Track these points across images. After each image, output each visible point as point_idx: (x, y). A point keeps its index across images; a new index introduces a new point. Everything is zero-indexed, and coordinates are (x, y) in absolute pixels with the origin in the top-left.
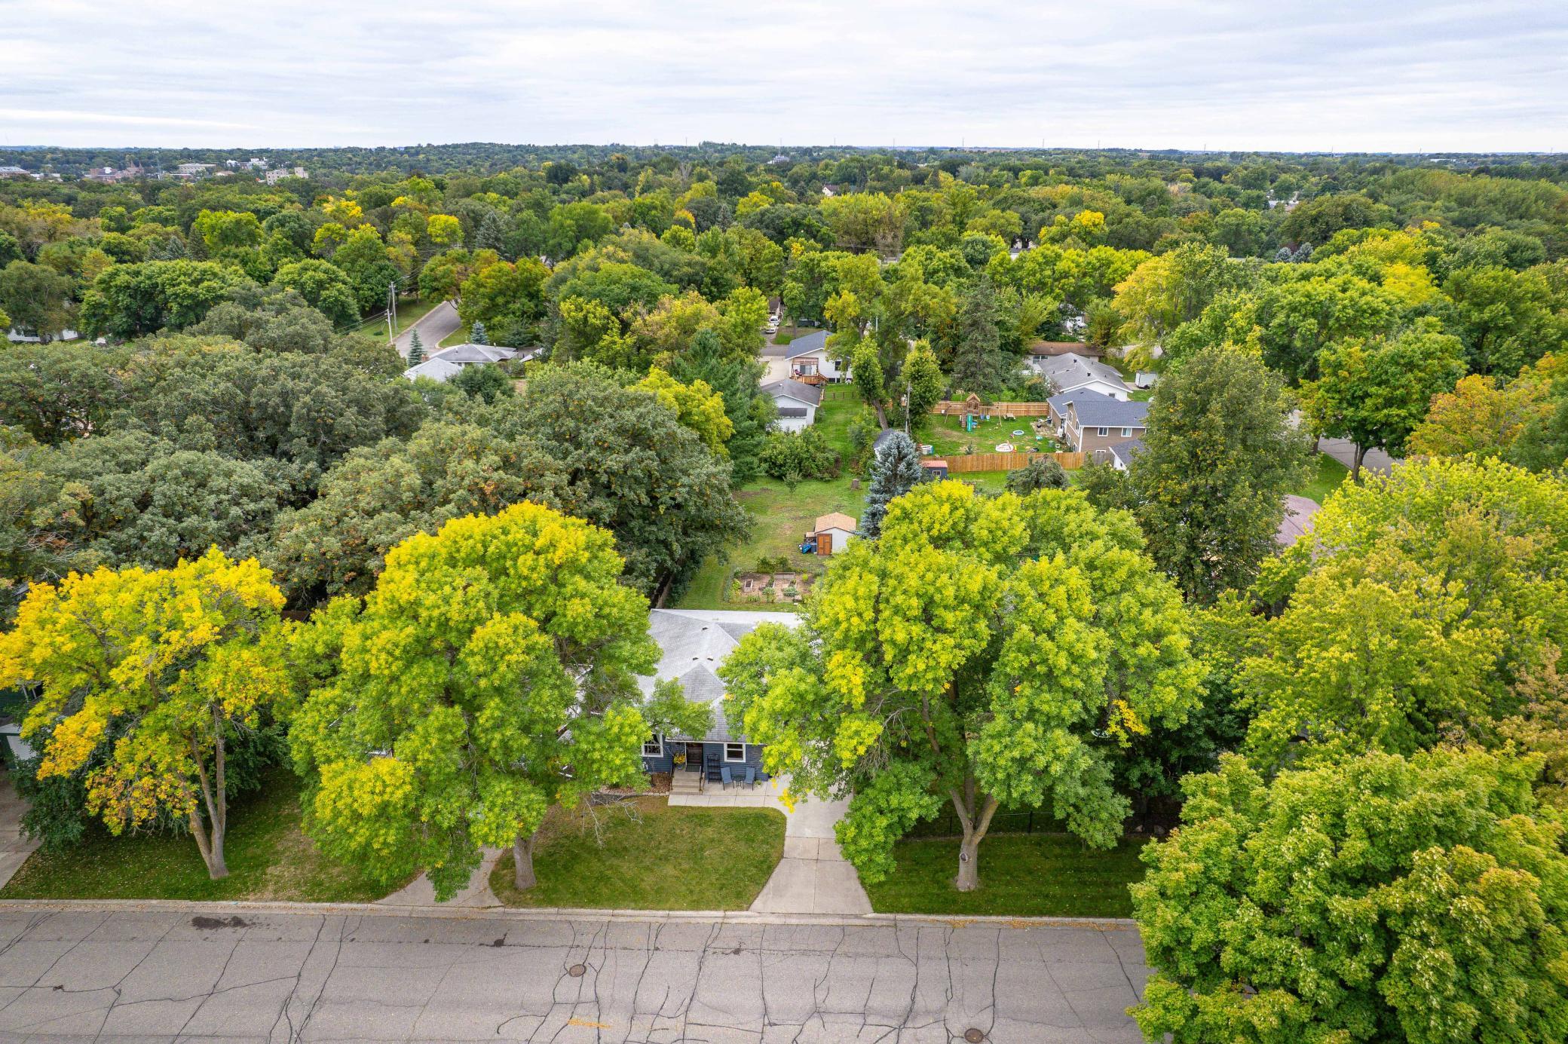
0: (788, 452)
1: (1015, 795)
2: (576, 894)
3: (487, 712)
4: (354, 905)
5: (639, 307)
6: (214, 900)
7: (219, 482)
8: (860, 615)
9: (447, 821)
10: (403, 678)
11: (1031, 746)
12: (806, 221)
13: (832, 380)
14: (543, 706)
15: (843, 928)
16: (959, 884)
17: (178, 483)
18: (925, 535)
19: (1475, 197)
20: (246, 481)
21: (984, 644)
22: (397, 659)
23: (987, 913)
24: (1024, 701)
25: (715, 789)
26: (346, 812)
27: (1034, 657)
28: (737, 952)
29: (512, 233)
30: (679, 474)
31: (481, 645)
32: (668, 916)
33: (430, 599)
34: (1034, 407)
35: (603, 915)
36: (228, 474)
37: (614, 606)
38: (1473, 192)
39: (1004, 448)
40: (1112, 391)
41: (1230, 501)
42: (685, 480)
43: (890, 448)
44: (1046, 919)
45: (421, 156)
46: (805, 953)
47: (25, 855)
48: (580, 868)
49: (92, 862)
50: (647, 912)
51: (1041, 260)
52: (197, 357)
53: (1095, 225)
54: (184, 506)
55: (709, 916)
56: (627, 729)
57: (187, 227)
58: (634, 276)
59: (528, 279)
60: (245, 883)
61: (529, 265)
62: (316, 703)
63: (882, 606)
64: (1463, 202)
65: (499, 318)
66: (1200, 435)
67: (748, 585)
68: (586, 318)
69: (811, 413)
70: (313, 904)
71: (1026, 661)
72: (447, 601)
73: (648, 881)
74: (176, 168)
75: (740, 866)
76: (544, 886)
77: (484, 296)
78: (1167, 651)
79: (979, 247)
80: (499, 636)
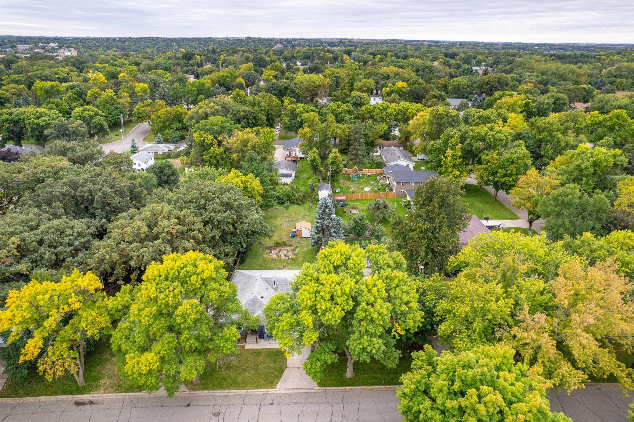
0: (285, 194)
1: (361, 359)
2: (214, 385)
3: (184, 336)
4: (134, 394)
5: (225, 135)
6: (81, 394)
7: (69, 232)
8: (310, 299)
9: (172, 373)
10: (154, 325)
11: (366, 344)
12: (290, 88)
13: (301, 158)
14: (203, 331)
15: (308, 393)
16: (347, 375)
17: (53, 234)
18: (332, 265)
19: (547, 71)
20: (80, 230)
21: (351, 308)
22: (151, 318)
23: (356, 386)
24: (364, 328)
25: (262, 341)
26: (137, 373)
27: (367, 313)
28: (272, 404)
29: (170, 93)
30: (244, 218)
31: (181, 313)
32: (247, 392)
33: (162, 296)
34: (378, 171)
35: (224, 392)
36: (72, 228)
37: (225, 292)
38: (546, 69)
39: (367, 189)
40: (408, 163)
41: (440, 233)
42: (246, 221)
43: (322, 203)
44: (376, 387)
45: (127, 43)
46: (295, 403)
47: (5, 380)
48: (215, 375)
49: (31, 382)
50: (240, 391)
51: (381, 108)
52: (50, 169)
53: (403, 88)
54: (56, 243)
55: (262, 391)
56: (232, 335)
57: (29, 88)
58: (223, 122)
59: (178, 115)
60: (92, 387)
61: (178, 109)
62: (120, 329)
63: (317, 295)
64: (543, 73)
65: (167, 130)
66: (430, 208)
67: (271, 252)
68: (204, 140)
69: (293, 176)
70: (119, 394)
71: (364, 315)
72: (167, 296)
73: (240, 379)
74: (15, 47)
75: (272, 371)
76: (203, 382)
77: (160, 122)
78: (410, 308)
79: (358, 98)
80: (187, 309)
